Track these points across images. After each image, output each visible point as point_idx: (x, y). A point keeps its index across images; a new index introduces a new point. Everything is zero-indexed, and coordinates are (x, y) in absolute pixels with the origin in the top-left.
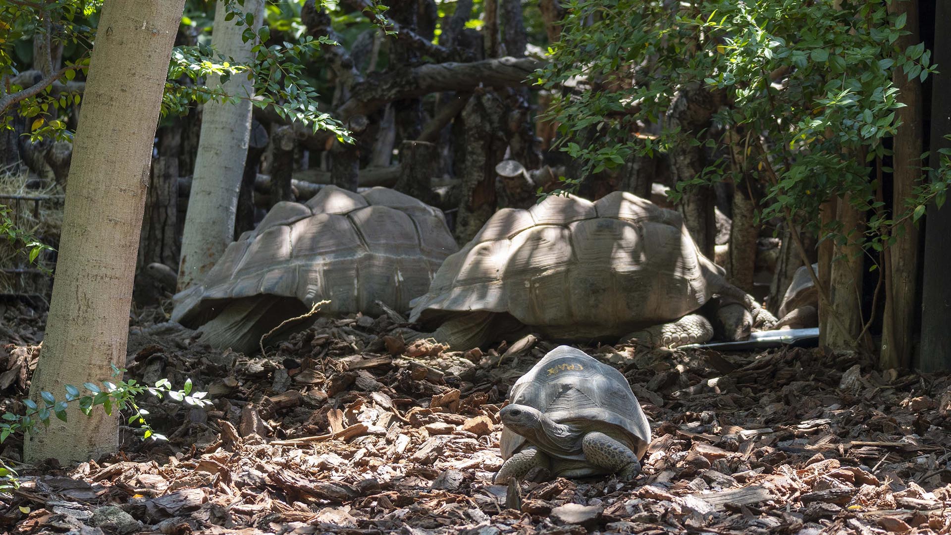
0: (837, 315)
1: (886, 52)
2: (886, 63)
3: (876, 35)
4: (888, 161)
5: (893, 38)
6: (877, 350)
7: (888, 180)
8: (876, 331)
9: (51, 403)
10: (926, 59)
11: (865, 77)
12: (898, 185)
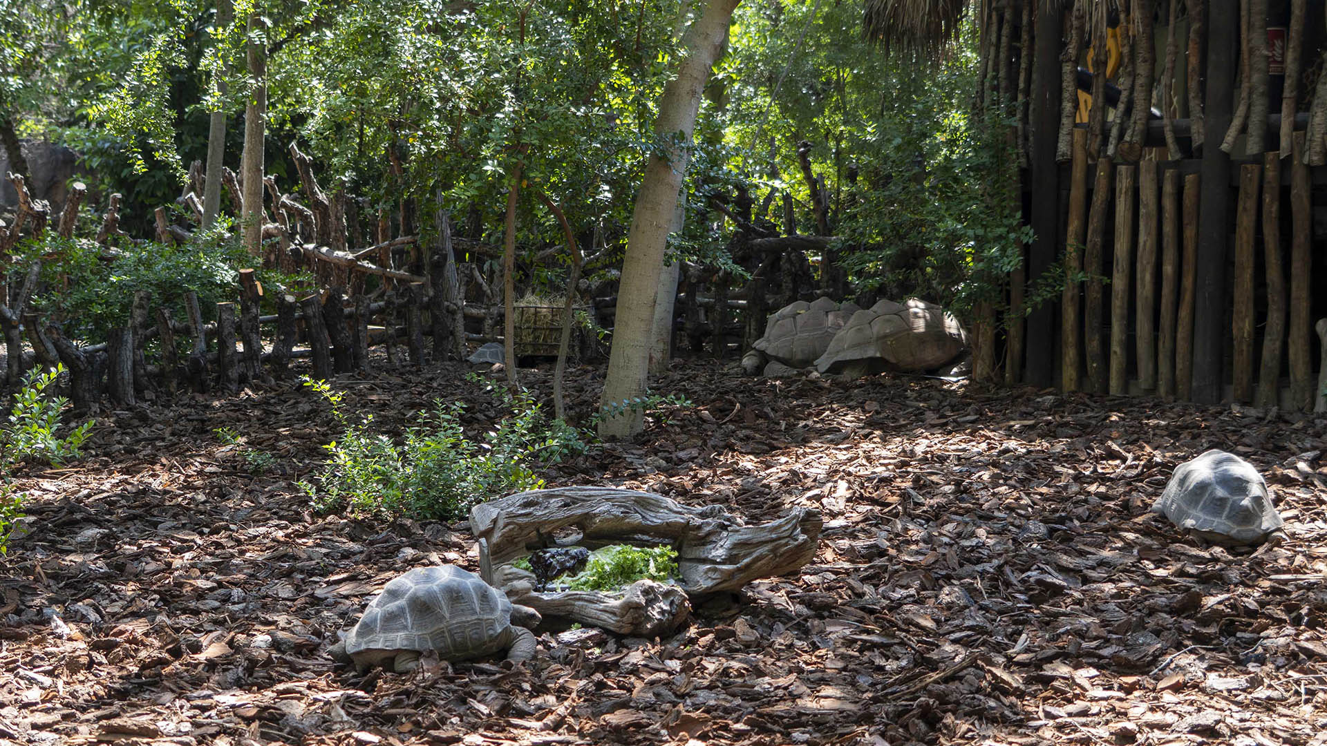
0: (983, 360)
1: (1011, 229)
2: (1012, 236)
3: (1005, 221)
4: (1008, 284)
5: (1015, 223)
6: (1003, 377)
7: (1008, 292)
8: (1003, 367)
9: (616, 408)
10: (1031, 232)
11: (1003, 242)
12: (1013, 295)
